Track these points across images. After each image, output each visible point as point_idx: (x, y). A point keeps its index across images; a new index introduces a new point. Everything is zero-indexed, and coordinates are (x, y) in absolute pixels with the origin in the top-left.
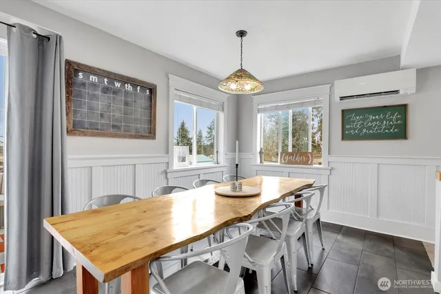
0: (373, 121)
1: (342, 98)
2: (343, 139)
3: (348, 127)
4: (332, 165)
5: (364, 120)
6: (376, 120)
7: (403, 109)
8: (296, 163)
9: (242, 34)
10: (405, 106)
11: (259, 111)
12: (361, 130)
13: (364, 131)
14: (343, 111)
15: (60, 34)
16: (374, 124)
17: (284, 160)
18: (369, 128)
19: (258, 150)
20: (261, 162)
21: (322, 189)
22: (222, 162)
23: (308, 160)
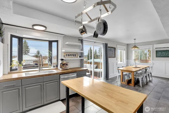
1: (156, 48)
2: (156, 57)
3: (157, 54)
4: (153, 63)
5: (162, 53)
6: (165, 53)
8: (144, 62)
9: (135, 39)
12: (161, 55)
13: (162, 55)
14: (156, 51)
15: (107, 43)
16: (164, 54)
17: (141, 61)
19: (133, 59)
20: (134, 62)
21: (152, 67)
22: (125, 62)
23: (147, 62)
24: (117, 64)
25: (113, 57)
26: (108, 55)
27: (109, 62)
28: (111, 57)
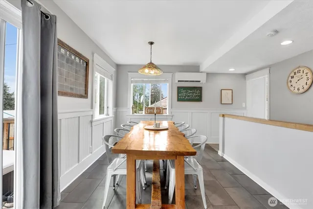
0: (190, 93)
1: (179, 81)
2: (178, 101)
3: (180, 95)
5: (186, 92)
7: (200, 89)
9: (152, 43)
10: (201, 88)
11: (132, 82)
13: (186, 97)
14: (178, 87)
17: (147, 112)
18: (188, 96)
19: (131, 106)
20: (133, 113)
22: (111, 114)
23: (160, 112)
24: (91, 122)
25: (79, 93)
26: (57, 83)
27: (59, 117)
28: (69, 91)
